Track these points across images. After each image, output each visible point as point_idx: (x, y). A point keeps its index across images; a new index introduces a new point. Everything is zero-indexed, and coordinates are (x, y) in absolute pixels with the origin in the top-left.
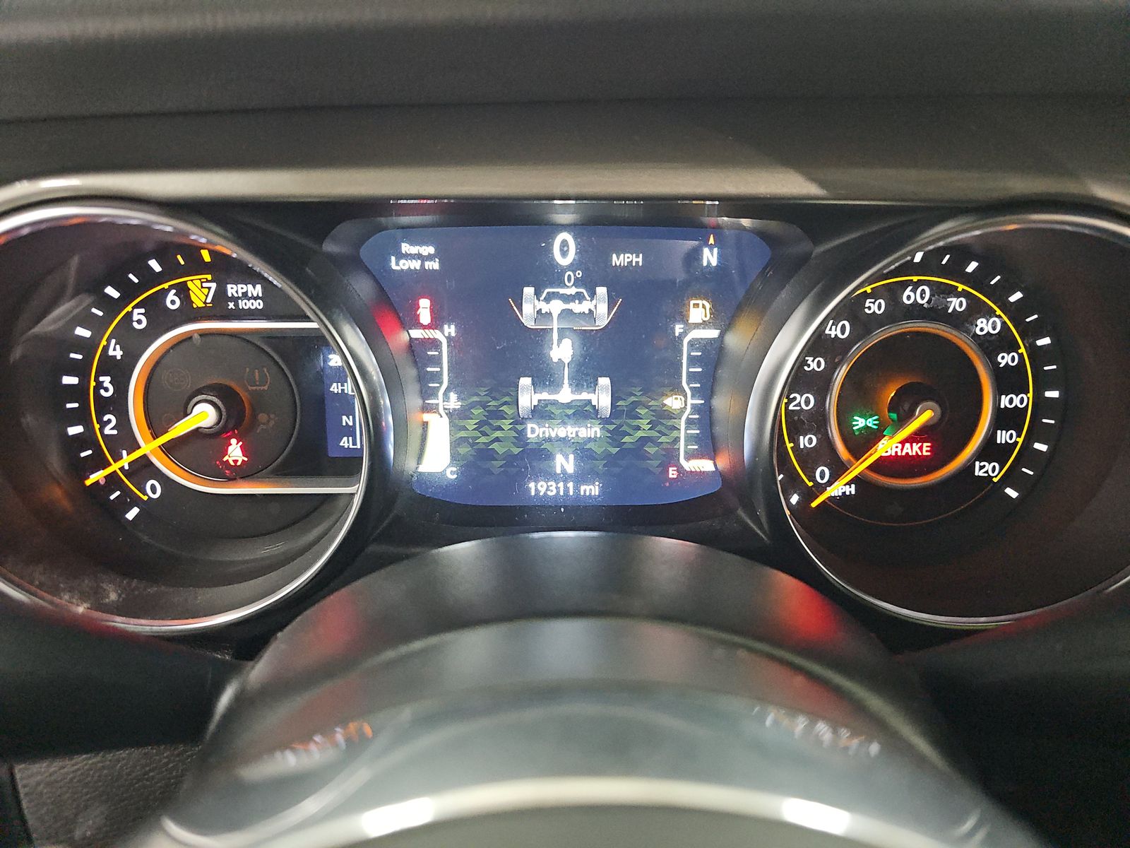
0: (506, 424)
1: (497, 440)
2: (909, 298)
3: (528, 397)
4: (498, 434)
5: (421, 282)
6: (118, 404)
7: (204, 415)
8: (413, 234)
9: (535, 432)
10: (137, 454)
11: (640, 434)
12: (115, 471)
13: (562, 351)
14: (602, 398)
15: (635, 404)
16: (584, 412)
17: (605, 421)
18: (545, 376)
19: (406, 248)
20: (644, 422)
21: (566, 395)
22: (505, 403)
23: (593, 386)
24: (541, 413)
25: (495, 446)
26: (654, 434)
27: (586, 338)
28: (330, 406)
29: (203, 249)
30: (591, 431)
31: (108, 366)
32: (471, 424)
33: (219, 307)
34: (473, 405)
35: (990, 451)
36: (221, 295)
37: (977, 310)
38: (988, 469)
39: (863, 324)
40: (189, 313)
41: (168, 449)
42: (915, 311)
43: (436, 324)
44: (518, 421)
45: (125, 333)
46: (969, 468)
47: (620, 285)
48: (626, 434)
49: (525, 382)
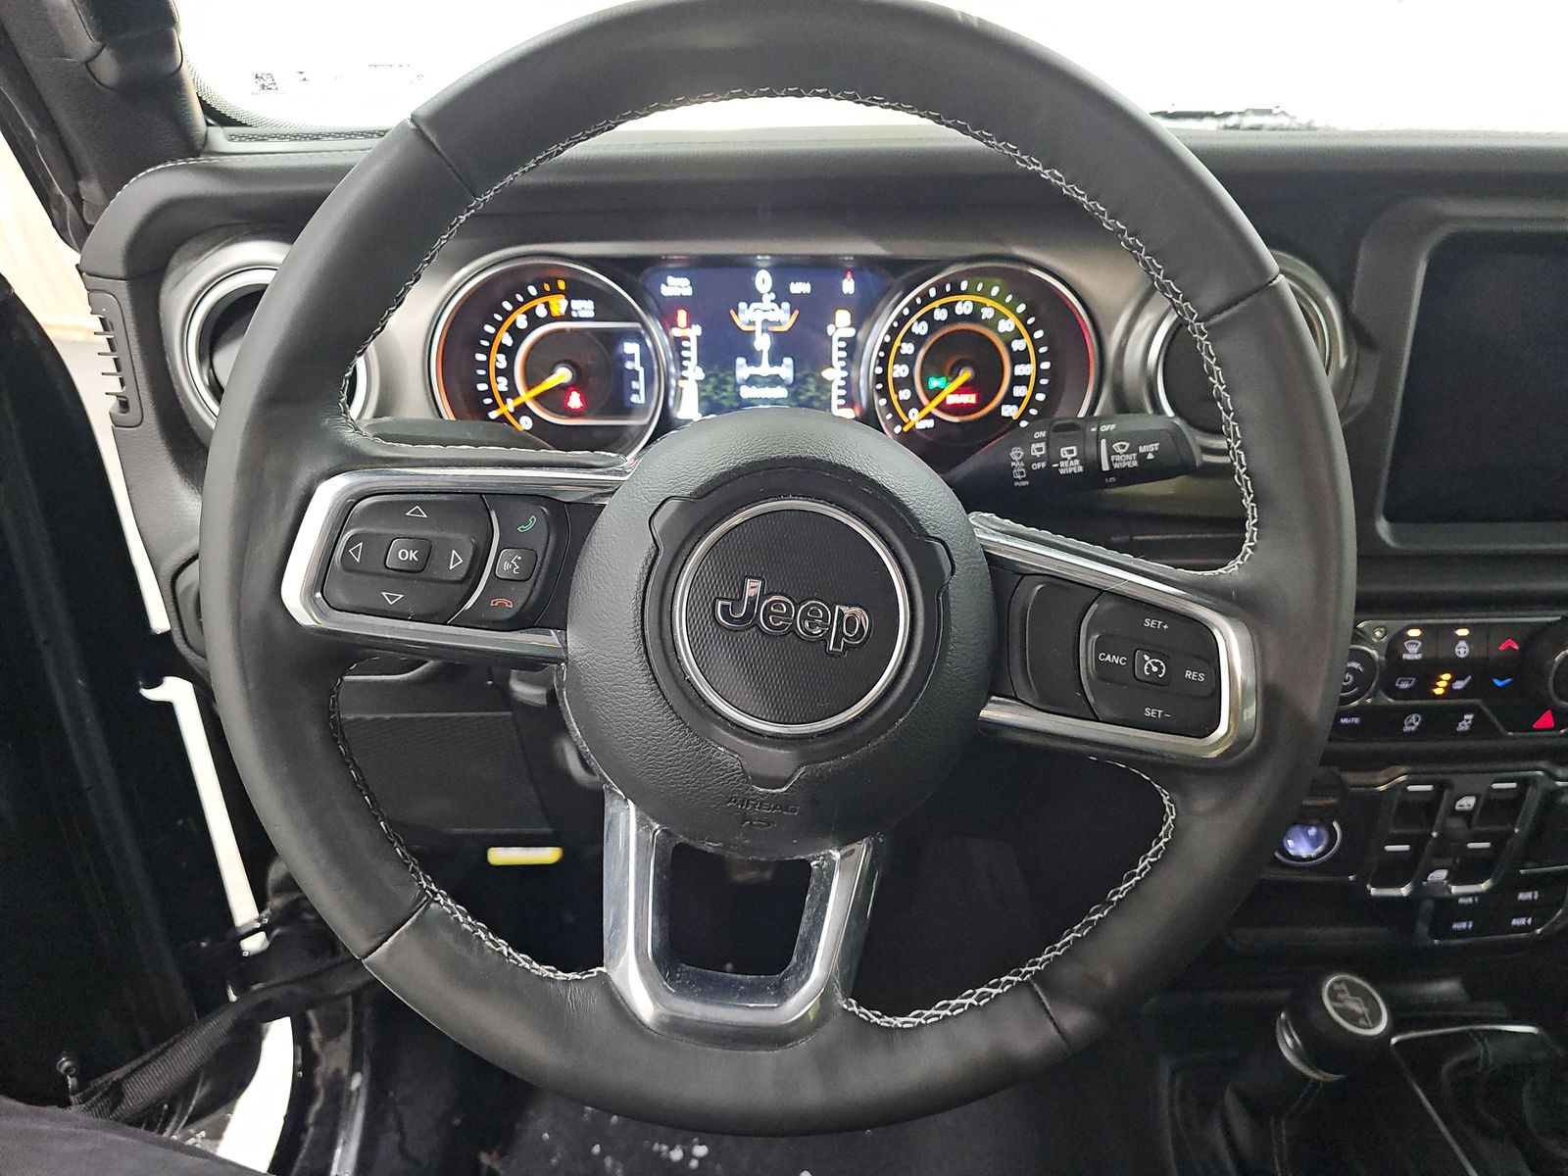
0: (729, 388)
1: (724, 398)
2: (959, 309)
3: (743, 370)
4: (725, 394)
5: (680, 302)
6: (508, 373)
7: (563, 375)
8: (677, 273)
9: (746, 392)
10: (518, 401)
11: (809, 394)
12: (503, 415)
13: (763, 343)
14: (786, 370)
15: (806, 376)
16: (775, 381)
17: (788, 387)
18: (753, 359)
19: (670, 279)
20: (812, 387)
21: (765, 369)
22: (729, 375)
23: (780, 364)
24: (752, 381)
25: (724, 402)
26: (818, 394)
27: (777, 336)
28: (626, 377)
29: (560, 279)
30: (781, 392)
31: (502, 349)
32: (709, 388)
33: (568, 316)
34: (711, 376)
35: (1010, 399)
36: (569, 308)
37: (999, 316)
38: (1009, 411)
39: (934, 325)
40: (550, 318)
41: (537, 398)
42: (964, 318)
43: (689, 326)
44: (737, 386)
45: (513, 330)
46: (999, 408)
47: (797, 301)
48: (800, 394)
49: (741, 361)
